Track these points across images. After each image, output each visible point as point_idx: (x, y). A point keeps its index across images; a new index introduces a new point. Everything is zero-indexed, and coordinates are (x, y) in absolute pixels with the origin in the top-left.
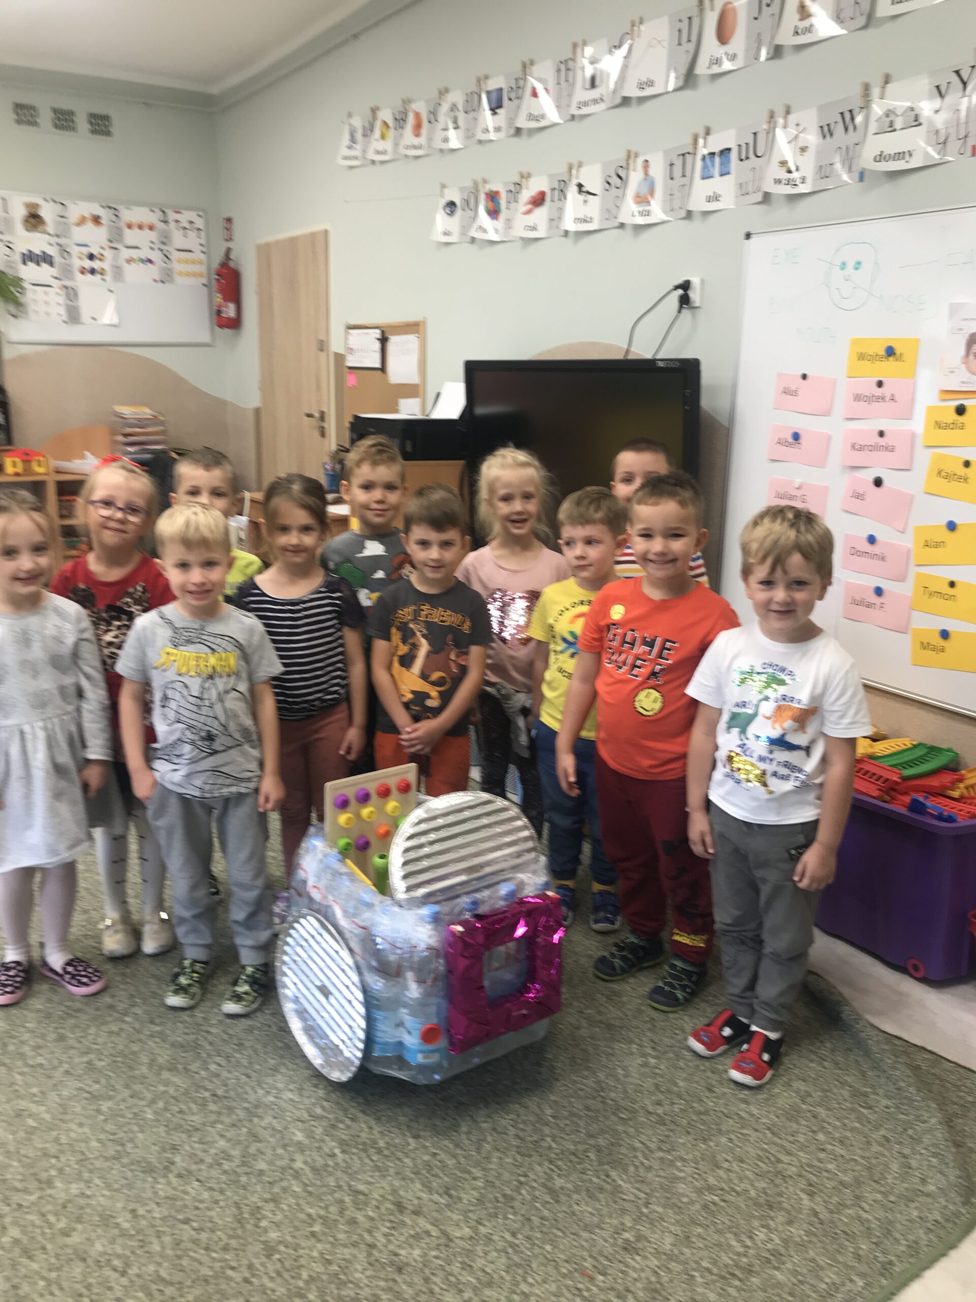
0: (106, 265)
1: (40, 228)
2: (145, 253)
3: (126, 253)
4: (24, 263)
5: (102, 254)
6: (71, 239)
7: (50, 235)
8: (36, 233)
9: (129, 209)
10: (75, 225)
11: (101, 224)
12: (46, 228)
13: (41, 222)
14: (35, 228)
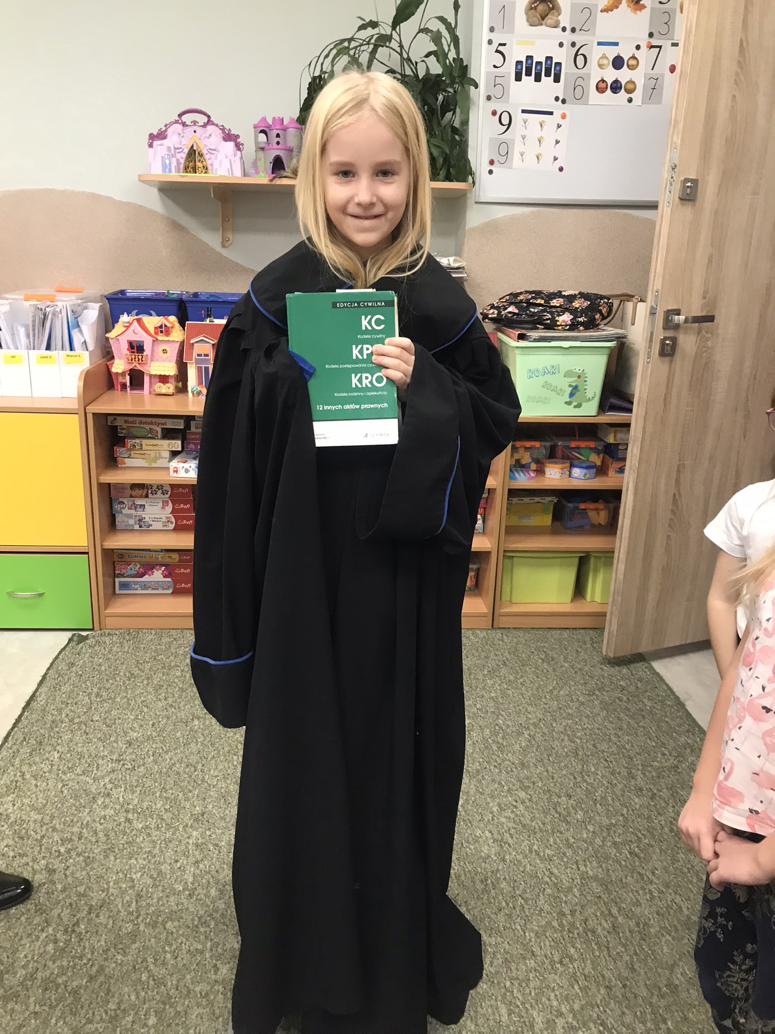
0: (638, 76)
1: (550, 20)
3: (672, 56)
4: (518, 78)
5: (636, 58)
6: (594, 34)
7: (564, 29)
8: (543, 27)
10: (601, 11)
11: (644, 7)
12: (560, 18)
13: (553, 8)
14: (543, 19)
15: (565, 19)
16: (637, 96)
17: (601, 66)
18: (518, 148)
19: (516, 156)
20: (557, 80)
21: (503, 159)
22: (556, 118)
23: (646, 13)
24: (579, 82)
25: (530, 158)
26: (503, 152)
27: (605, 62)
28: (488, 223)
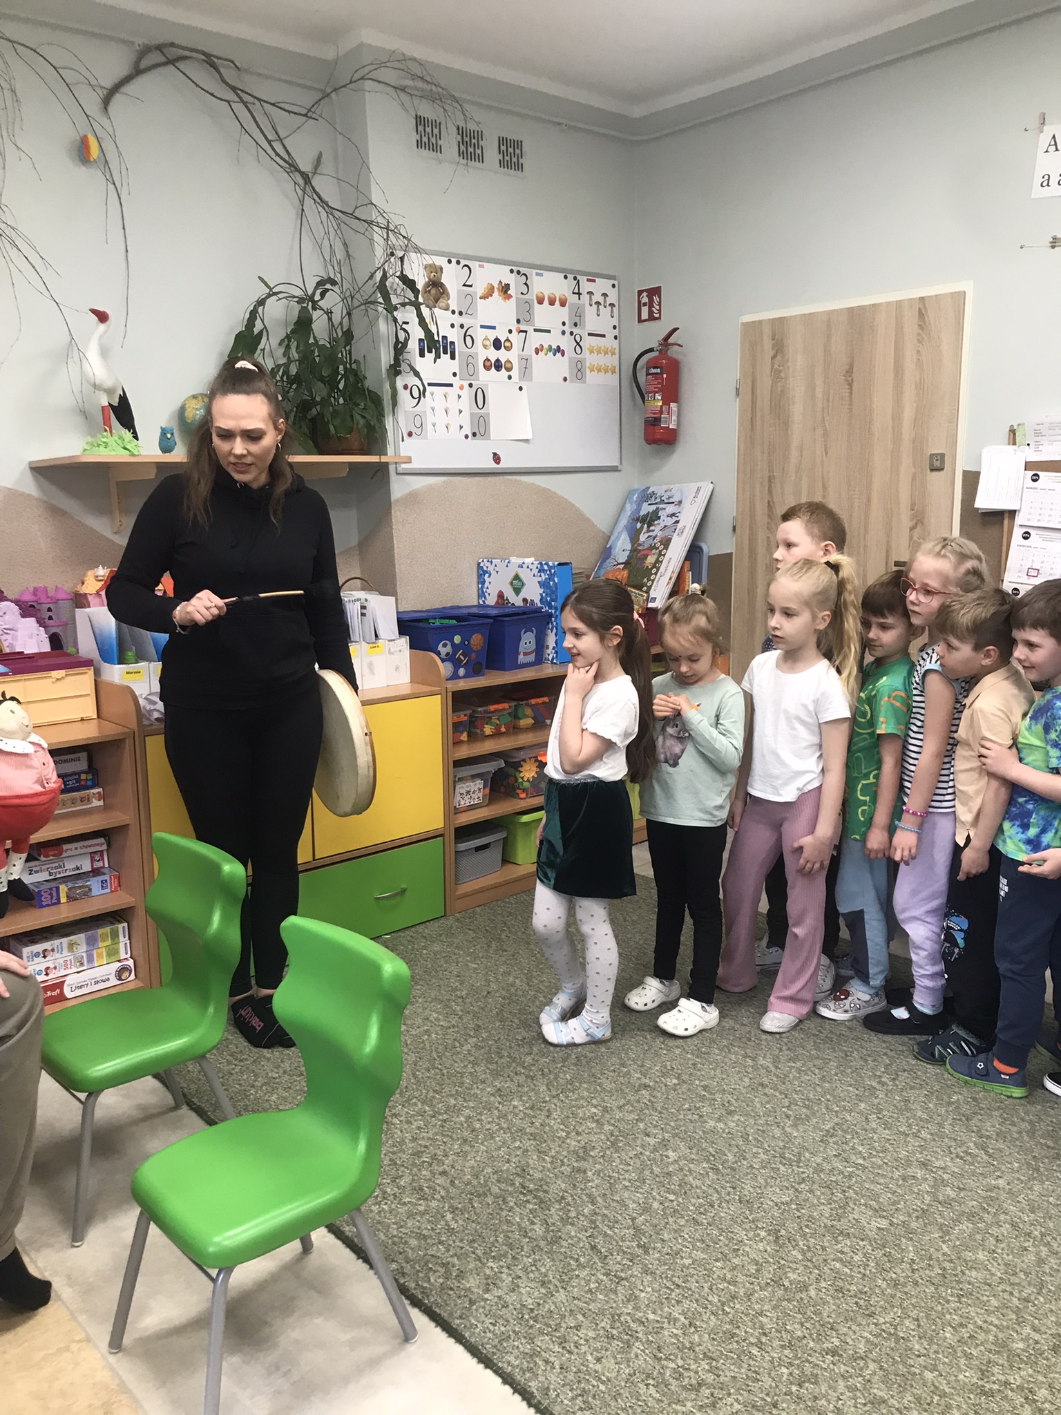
0: (512, 356)
1: (442, 303)
2: (554, 340)
3: (536, 340)
4: (422, 355)
5: (509, 341)
6: (476, 318)
7: (453, 312)
9: (541, 275)
10: (481, 298)
11: (510, 297)
12: (449, 301)
13: (443, 293)
14: (437, 301)
16: (515, 373)
17: (485, 347)
18: (429, 419)
19: (430, 427)
20: (453, 357)
21: (419, 431)
22: (456, 389)
23: (513, 300)
24: (470, 360)
25: (441, 428)
26: (418, 424)
27: (487, 343)
28: (409, 494)
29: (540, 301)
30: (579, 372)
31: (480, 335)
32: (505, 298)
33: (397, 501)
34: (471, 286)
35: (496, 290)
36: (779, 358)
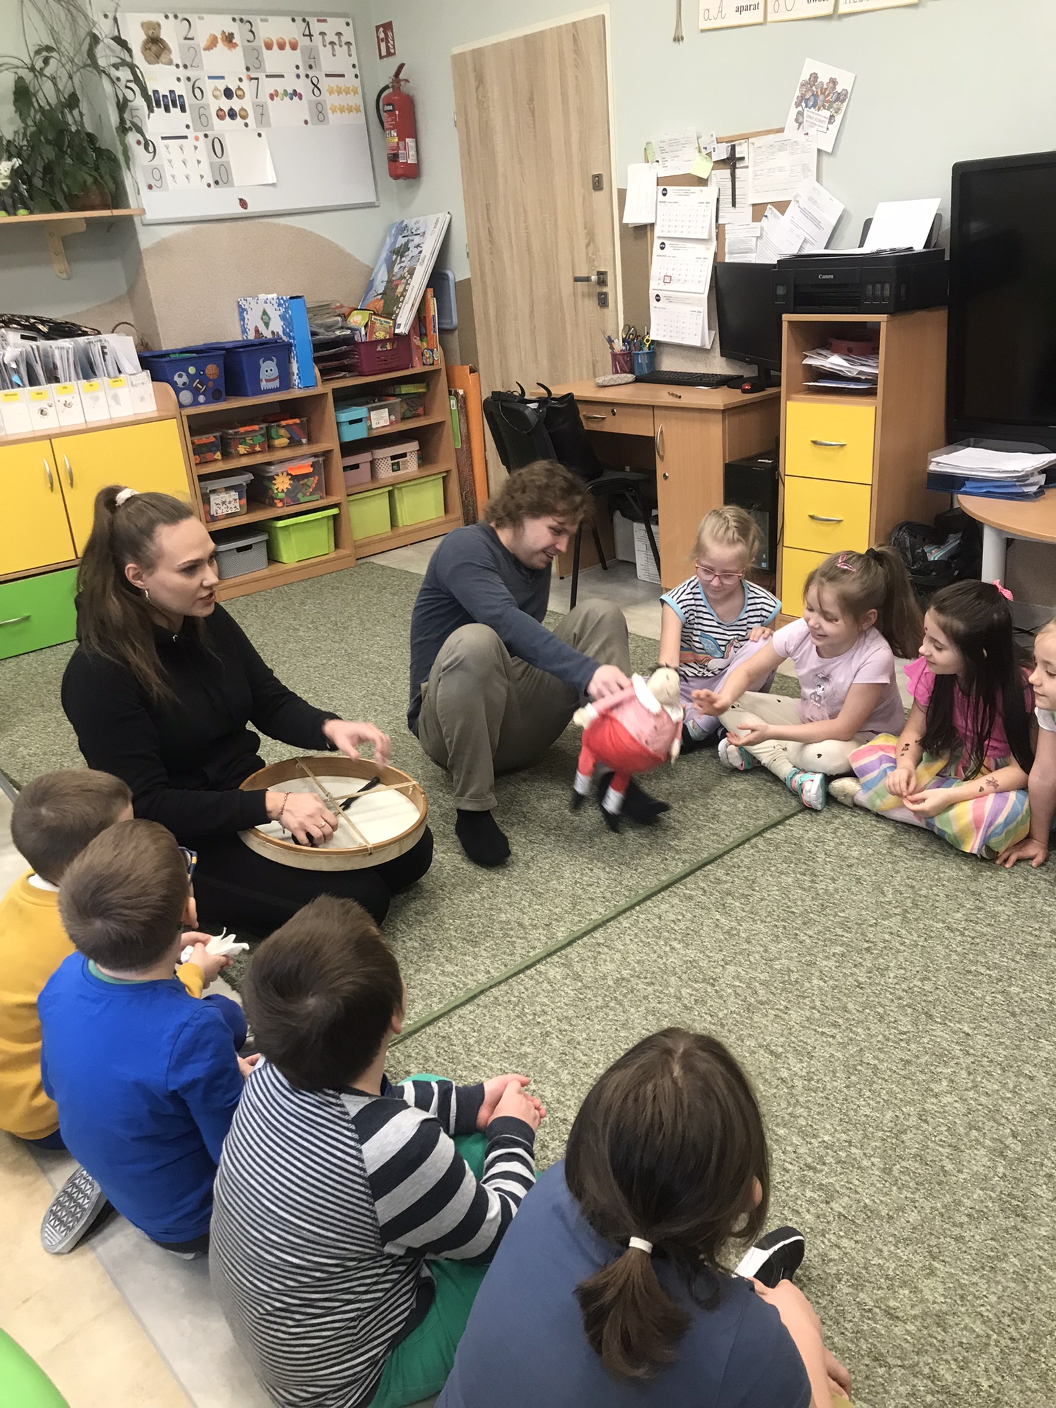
0: (246, 103)
1: (164, 58)
2: (290, 84)
3: (269, 86)
4: (151, 110)
5: (241, 89)
6: (202, 70)
7: (177, 66)
8: (160, 65)
9: (266, 20)
10: (204, 49)
11: (235, 45)
12: (172, 56)
13: (164, 48)
14: (158, 58)
15: (176, 57)
16: (251, 120)
17: (215, 97)
18: (168, 172)
19: (169, 180)
20: (183, 109)
21: (158, 184)
22: (191, 141)
23: (239, 50)
24: (202, 111)
25: (181, 178)
26: (157, 177)
27: (217, 93)
28: (159, 242)
29: (269, 46)
30: (319, 114)
31: (209, 86)
32: (230, 48)
33: (147, 250)
34: (192, 39)
35: (220, 41)
36: (481, 88)
